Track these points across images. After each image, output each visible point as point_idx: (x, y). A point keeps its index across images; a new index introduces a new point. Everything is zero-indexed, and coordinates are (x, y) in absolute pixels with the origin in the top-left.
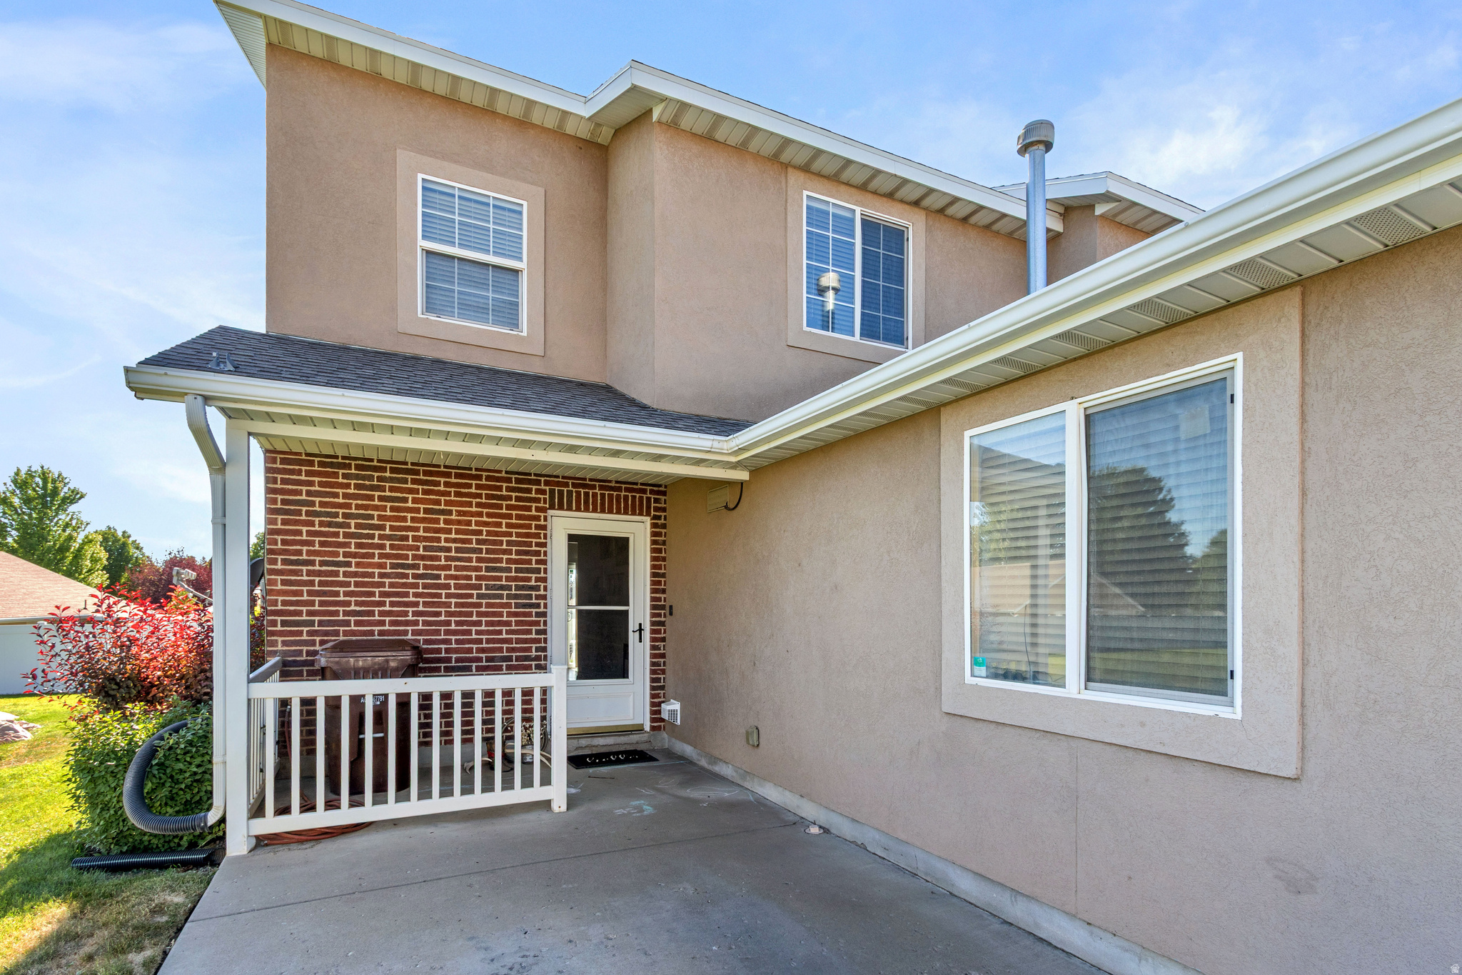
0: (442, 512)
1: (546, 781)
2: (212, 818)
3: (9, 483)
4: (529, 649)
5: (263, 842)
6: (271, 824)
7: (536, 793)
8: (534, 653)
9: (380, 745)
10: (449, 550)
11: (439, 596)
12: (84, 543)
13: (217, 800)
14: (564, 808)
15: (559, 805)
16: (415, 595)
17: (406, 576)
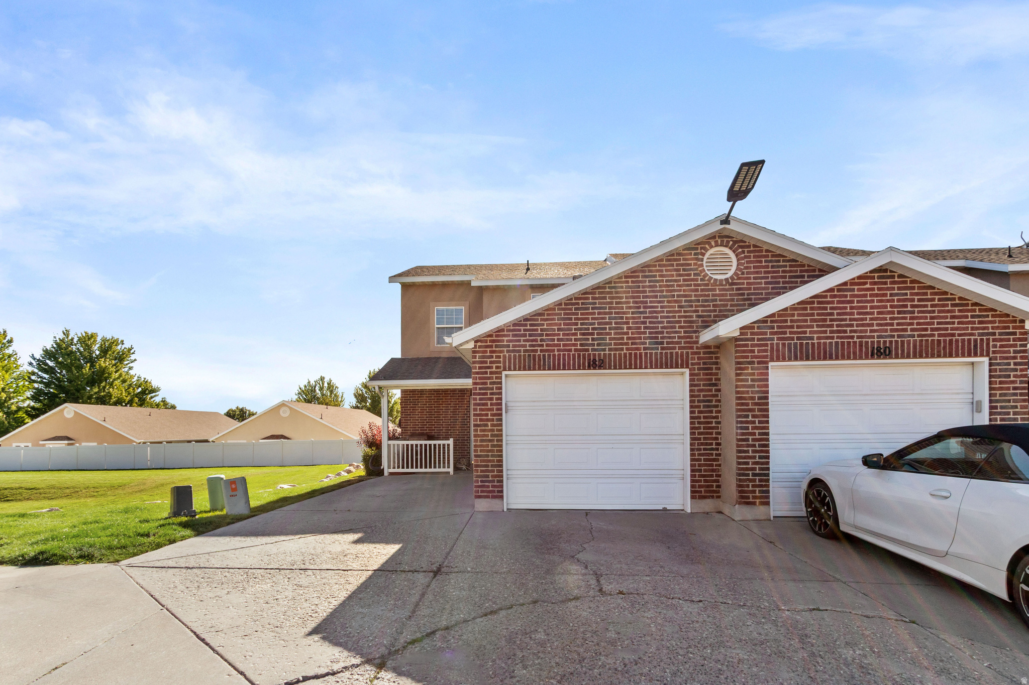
0: (441, 399)
1: (449, 467)
2: (382, 467)
3: (367, 378)
4: (465, 437)
5: (391, 474)
6: (392, 470)
7: (446, 470)
8: (466, 438)
9: (417, 459)
10: (443, 409)
11: (440, 422)
12: (394, 404)
13: (383, 464)
14: (452, 474)
15: (452, 473)
16: (434, 422)
17: (432, 417)
